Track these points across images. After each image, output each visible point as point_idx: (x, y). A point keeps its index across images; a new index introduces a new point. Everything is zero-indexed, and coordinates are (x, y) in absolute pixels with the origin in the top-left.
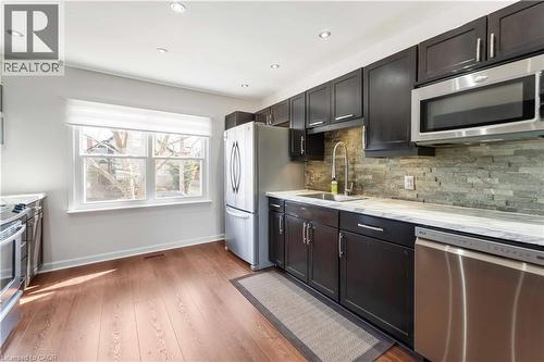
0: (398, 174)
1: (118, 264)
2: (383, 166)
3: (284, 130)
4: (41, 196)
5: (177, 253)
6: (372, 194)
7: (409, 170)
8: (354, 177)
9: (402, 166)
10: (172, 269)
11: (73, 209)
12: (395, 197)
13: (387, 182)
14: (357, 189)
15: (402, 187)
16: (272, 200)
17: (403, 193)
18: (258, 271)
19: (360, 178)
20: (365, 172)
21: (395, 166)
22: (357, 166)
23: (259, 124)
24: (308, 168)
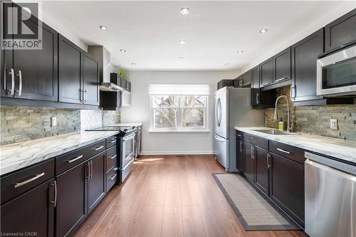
0: (326, 117)
1: (166, 157)
2: (315, 111)
3: (248, 89)
4: (140, 124)
5: (191, 156)
6: (307, 132)
7: (334, 115)
8: (295, 119)
9: (328, 111)
10: (186, 163)
11: (150, 131)
12: (323, 134)
13: (318, 123)
14: (296, 128)
15: (329, 128)
16: (238, 132)
17: (330, 132)
18: (228, 172)
19: (299, 119)
20: (302, 116)
21: (323, 111)
22: (297, 112)
23: (230, 87)
24: (267, 113)
